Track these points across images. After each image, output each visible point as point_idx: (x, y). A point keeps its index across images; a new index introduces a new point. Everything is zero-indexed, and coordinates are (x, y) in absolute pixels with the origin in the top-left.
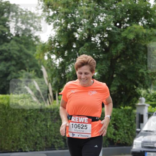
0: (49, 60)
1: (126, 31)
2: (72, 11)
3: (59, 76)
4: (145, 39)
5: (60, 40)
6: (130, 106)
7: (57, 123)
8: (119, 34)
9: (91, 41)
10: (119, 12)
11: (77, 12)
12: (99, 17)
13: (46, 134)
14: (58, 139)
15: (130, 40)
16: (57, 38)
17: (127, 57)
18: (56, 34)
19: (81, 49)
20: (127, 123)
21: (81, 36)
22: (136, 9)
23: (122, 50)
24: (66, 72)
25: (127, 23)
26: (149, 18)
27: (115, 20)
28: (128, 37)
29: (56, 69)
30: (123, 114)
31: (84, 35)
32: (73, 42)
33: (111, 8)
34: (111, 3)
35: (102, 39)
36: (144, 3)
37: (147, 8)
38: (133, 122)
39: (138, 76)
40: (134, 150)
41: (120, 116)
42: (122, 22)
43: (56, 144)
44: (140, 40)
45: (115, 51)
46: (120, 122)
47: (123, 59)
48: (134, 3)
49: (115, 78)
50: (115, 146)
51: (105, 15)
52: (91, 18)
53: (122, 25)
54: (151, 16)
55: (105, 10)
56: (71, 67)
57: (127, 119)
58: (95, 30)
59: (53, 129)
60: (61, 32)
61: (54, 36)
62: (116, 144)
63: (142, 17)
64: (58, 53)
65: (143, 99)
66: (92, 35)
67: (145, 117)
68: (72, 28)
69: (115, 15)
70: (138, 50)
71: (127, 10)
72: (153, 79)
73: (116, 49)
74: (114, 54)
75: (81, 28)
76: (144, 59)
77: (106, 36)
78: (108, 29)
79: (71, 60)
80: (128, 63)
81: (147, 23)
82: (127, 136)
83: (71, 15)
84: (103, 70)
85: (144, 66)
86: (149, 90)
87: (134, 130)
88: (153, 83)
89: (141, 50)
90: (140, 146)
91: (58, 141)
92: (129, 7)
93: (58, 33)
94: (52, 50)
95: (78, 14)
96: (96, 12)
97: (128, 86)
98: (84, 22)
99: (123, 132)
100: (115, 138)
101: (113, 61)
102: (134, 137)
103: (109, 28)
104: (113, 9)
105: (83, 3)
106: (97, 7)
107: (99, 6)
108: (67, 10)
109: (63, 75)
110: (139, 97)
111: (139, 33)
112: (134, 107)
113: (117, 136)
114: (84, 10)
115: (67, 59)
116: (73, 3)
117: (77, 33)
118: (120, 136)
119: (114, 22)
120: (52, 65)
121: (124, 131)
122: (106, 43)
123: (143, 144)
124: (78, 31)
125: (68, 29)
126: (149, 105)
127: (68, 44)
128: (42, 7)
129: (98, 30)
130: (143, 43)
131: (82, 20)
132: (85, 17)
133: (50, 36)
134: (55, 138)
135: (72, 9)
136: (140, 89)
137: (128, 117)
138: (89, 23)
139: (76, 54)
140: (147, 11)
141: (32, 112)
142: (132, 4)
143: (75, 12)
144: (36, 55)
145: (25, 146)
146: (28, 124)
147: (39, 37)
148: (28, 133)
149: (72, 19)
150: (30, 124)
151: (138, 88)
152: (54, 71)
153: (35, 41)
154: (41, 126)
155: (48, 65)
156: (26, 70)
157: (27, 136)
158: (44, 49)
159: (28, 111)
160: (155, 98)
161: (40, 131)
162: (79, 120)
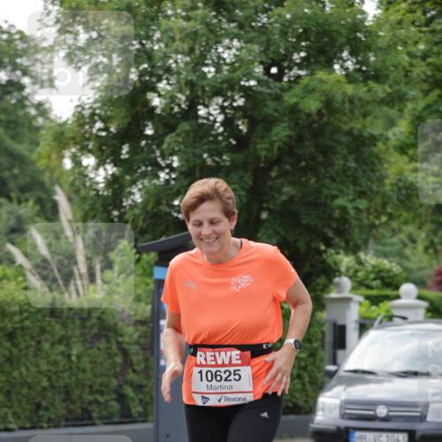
0: (77, 171)
1: (297, 89)
2: (142, 33)
3: (105, 215)
4: (352, 112)
5: (109, 113)
7: (99, 349)
8: (278, 98)
9: (197, 117)
10: (277, 37)
12: (220, 50)
13: (67, 380)
14: (102, 393)
15: (309, 115)
16: (99, 108)
17: (300, 162)
18: (97, 96)
19: (168, 139)
21: (168, 101)
22: (326, 27)
23: (284, 143)
24: (124, 204)
25: (300, 66)
26: (361, 54)
27: (264, 59)
28: (301, 106)
29: (97, 195)
31: (177, 101)
32: (144, 119)
33: (253, 24)
34: (253, 11)
35: (227, 111)
36: (348, 10)
37: (357, 26)
38: (315, 345)
39: (331, 217)
40: (318, 424)
42: (285, 64)
43: (94, 407)
44: (337, 116)
45: (264, 146)
47: (288, 167)
48: (319, 12)
49: (266, 220)
51: (236, 43)
52: (197, 52)
53: (286, 71)
54: (368, 48)
55: (235, 31)
56: (140, 190)
58: (208, 85)
59: (88, 366)
61: (90, 101)
63: (342, 51)
64: (103, 151)
65: (346, 282)
66: (201, 101)
67: (351, 333)
68: (143, 79)
69: (265, 44)
70: (331, 143)
71: (301, 30)
72: (373, 226)
73: (266, 140)
74: (263, 153)
75: (167, 79)
76: (349, 168)
77: (240, 102)
78: (247, 84)
79: (139, 171)
80: (304, 179)
81: (358, 66)
82: (299, 386)
83: (141, 43)
85: (348, 188)
86: (362, 255)
87: (319, 368)
88: (374, 237)
89: (339, 143)
90: (336, 413)
91: (101, 399)
92: (304, 21)
93: (103, 94)
95: (159, 41)
96: (211, 36)
97: (302, 245)
98: (176, 62)
101: (260, 174)
102: (320, 388)
103: (248, 81)
104: (260, 27)
105: (174, 8)
107: (220, 18)
109: (115, 213)
110: (335, 276)
111: (334, 96)
112: (321, 304)
114: (175, 27)
115: (127, 167)
116: (144, 9)
117: (156, 95)
119: (262, 63)
120: (84, 185)
122: (240, 123)
123: (346, 409)
124: (160, 90)
126: (361, 299)
127: (130, 124)
128: (55, 20)
129: (219, 86)
130: (345, 123)
131: (170, 57)
132: (181, 50)
133: (78, 103)
134: (92, 392)
135: (142, 25)
136: (338, 253)
138: (192, 65)
139: (154, 152)
140: (356, 32)
141: (27, 318)
142: (315, 14)
143: (150, 34)
144: (40, 155)
145: (6, 414)
146: (15, 351)
147: (47, 106)
148: (14, 378)
149: (141, 54)
150: (20, 351)
151: (332, 251)
152: (91, 202)
153: (35, 117)
154: (53, 357)
155: (72, 184)
156: (10, 199)
157: (12, 385)
158: (62, 138)
159: (14, 314)
160: (382, 279)
161: (49, 371)
162: (215, 360)
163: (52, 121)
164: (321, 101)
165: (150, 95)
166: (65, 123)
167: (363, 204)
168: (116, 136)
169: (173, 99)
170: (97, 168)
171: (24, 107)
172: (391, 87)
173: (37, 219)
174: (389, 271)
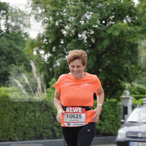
0: (38, 55)
1: (111, 28)
2: (60, 10)
3: (47, 70)
4: (130, 36)
5: (49, 36)
6: (115, 98)
7: (45, 114)
8: (105, 31)
9: (78, 37)
10: (104, 11)
11: (65, 10)
12: (86, 15)
13: (35, 125)
14: (46, 129)
15: (115, 37)
16: (46, 34)
17: (112, 52)
18: (45, 31)
19: (69, 45)
20: (112, 114)
21: (69, 32)
22: (121, 8)
23: (107, 46)
24: (54, 66)
25: (112, 21)
26: (133, 17)
27: (101, 18)
28: (113, 34)
29: (45, 63)
30: (108, 105)
31: (71, 32)
32: (60, 38)
33: (97, 7)
34: (97, 2)
35: (88, 36)
36: (128, 2)
37: (132, 7)
38: (117, 113)
39: (123, 71)
40: (118, 139)
41: (105, 108)
42: (108, 20)
43: (44, 133)
44: (125, 37)
45: (100, 47)
46: (105, 113)
47: (108, 54)
48: (119, 3)
49: (101, 72)
50: (100, 136)
51: (91, 13)
52: (78, 16)
53: (108, 22)
54: (135, 14)
55: (91, 9)
56: (59, 62)
57: (112, 111)
58: (82, 27)
59: (42, 120)
60: (50, 29)
61: (43, 32)
62: (101, 134)
63: (126, 16)
64: (46, 49)
65: (128, 92)
66: (79, 32)
67: (130, 109)
68: (60, 25)
69: (101, 13)
70: (122, 46)
71: (113, 9)
72: (137, 74)
73: (101, 45)
74: (100, 50)
75: (68, 25)
76: (129, 54)
77: (92, 32)
78: (95, 27)
79: (59, 55)
80: (114, 58)
81: (132, 21)
82: (112, 127)
83: (59, 13)
84: (90, 65)
85: (128, 61)
86: (133, 83)
87: (119, 121)
88: (137, 77)
89: (125, 46)
90: (124, 136)
91: (46, 131)
92: (114, 6)
93: (47, 30)
94: (41, 46)
95: (65, 12)
96: (83, 11)
97: (113, 80)
98: (71, 19)
99: (108, 123)
100: (100, 128)
101: (99, 56)
102: (119, 127)
103: (95, 25)
104: (99, 8)
105: (70, 1)
106: (84, 6)
107: (86, 5)
108: (55, 8)
109: (51, 69)
110: (124, 90)
111: (124, 31)
112: (119, 100)
113: (103, 127)
114: (71, 8)
115: (55, 54)
116: (60, 2)
117: (64, 30)
118: (105, 126)
119: (100, 20)
120: (40, 60)
121: (109, 121)
122: (92, 39)
123: (128, 134)
124: (65, 28)
125: (56, 26)
126: (133, 98)
127: (56, 40)
128: (31, 5)
129: (85, 27)
130: (127, 39)
131: (69, 18)
132: (73, 15)
133: (38, 33)
134: (43, 128)
135: (60, 7)
136: (125, 83)
137: (113, 109)
138: (76, 20)
139: (63, 49)
140: (131, 9)
141: (21, 104)
142: (117, 3)
143: (62, 10)
144: (26, 50)
145: (15, 135)
146: (18, 115)
147: (28, 34)
148: (17, 124)
149: (59, 17)
150: (19, 115)
151: (123, 82)
152: (43, 66)
153: (24, 38)
154: (30, 117)
155: (36, 60)
156: (16, 65)
157: (16, 126)
158: (33, 44)
159: (17, 102)
160: (140, 91)
161: (29, 121)
162: (73, 111)
163: (30, 39)
164: (120, 32)
165: (62, 30)
166: (34, 39)
167: (133, 66)
168: (51, 44)
169: (70, 32)
170: (45, 54)
171: (20, 34)
172: (143, 27)
173: (25, 71)
174: (142, 89)
